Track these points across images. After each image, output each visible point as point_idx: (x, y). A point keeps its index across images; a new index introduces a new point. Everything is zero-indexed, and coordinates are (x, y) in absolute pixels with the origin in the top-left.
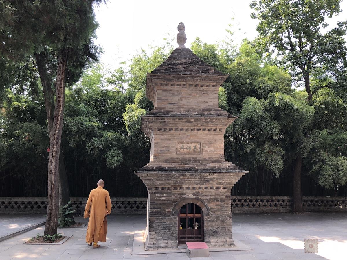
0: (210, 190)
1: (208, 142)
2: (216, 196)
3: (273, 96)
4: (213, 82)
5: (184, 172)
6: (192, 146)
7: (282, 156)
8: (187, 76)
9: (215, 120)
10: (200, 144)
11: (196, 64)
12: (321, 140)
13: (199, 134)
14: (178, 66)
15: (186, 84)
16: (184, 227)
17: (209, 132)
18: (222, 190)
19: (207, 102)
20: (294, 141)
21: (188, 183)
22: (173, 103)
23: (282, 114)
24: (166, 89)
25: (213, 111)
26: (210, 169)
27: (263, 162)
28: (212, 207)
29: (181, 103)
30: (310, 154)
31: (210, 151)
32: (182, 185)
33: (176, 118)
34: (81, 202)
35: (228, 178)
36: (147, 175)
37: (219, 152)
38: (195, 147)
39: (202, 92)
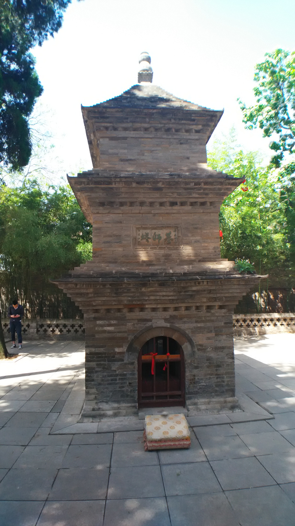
0: (195, 313)
1: (191, 227)
4: (198, 125)
6: (163, 233)
10: (178, 230)
13: (174, 211)
17: (192, 208)
18: (217, 311)
19: (188, 158)
22: (128, 160)
24: (115, 135)
26: (196, 274)
28: (200, 342)
29: (142, 160)
32: (144, 305)
39: (179, 141)
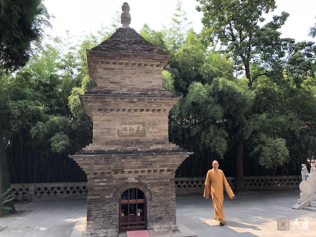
0: (153, 174)
1: (152, 123)
2: (160, 180)
3: (217, 81)
4: (157, 62)
5: (125, 155)
6: (135, 127)
7: (226, 139)
8: (129, 54)
9: (158, 101)
10: (144, 125)
11: (139, 43)
12: (261, 123)
13: (142, 115)
14: (121, 44)
15: (129, 63)
16: (126, 213)
17: (153, 112)
18: (165, 173)
19: (151, 82)
20: (237, 124)
21: (129, 167)
22: (114, 83)
23: (226, 98)
24: (107, 67)
25: (157, 91)
26: (153, 152)
27: (209, 144)
28: (155, 191)
29: (124, 83)
30: (251, 136)
31: (154, 132)
32: (123, 169)
33: (117, 97)
34: (27, 188)
35: (172, 160)
36: (84, 159)
37: (163, 134)
38: (138, 128)
39: (146, 71)
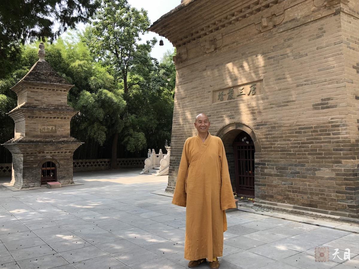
2: (65, 157)
3: (101, 92)
5: (46, 143)
6: (50, 128)
7: (105, 132)
9: (65, 113)
12: (131, 121)
14: (41, 76)
15: (47, 89)
16: (44, 175)
19: (60, 101)
20: (113, 122)
21: (48, 150)
22: (37, 100)
23: (107, 105)
25: (64, 106)
27: (93, 136)
30: (123, 130)
31: (62, 131)
32: (44, 151)
33: (41, 110)
35: (72, 147)
37: (67, 132)
38: (52, 128)
39: (57, 94)
